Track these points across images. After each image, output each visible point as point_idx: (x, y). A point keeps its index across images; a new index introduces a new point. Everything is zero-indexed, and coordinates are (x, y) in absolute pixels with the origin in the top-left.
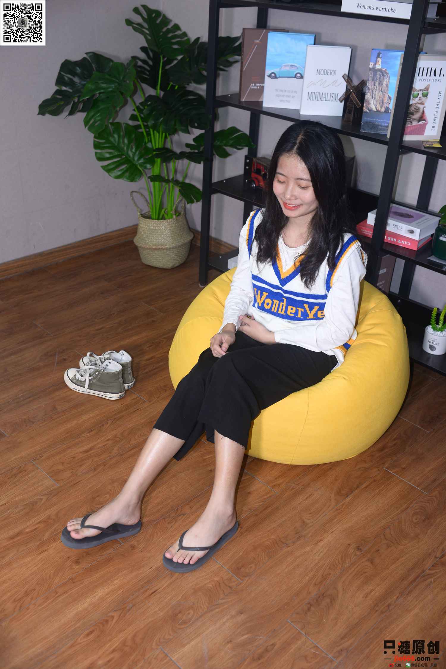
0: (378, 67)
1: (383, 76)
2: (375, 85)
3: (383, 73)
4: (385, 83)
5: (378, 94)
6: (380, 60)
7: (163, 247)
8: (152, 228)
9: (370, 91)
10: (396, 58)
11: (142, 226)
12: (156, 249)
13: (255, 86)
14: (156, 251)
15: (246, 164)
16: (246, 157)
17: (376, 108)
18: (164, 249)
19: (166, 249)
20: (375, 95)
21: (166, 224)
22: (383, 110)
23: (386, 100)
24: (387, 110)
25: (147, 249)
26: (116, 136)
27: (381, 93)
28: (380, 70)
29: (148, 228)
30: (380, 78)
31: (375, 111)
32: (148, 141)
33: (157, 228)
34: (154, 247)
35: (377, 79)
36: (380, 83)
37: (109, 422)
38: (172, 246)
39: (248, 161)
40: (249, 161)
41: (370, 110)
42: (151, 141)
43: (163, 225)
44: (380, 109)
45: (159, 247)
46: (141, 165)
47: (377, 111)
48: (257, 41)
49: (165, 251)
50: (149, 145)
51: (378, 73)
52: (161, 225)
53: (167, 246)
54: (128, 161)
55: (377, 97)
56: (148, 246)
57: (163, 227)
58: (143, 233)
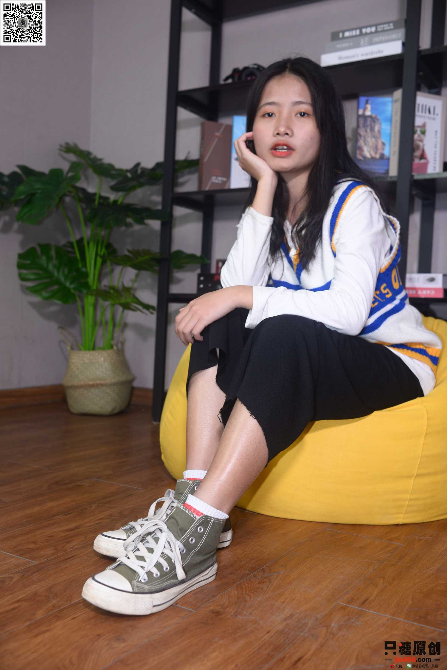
0: (368, 113)
1: (374, 122)
2: (366, 131)
3: (374, 119)
4: (376, 128)
5: (371, 141)
6: (369, 107)
7: (102, 382)
8: (87, 361)
9: (363, 138)
10: (385, 104)
11: (73, 361)
12: (93, 386)
13: (216, 179)
14: (93, 390)
15: (199, 282)
16: (199, 276)
17: (370, 154)
18: (102, 385)
19: (106, 385)
20: (368, 142)
21: (106, 355)
22: (378, 156)
23: (380, 145)
24: (382, 156)
25: (81, 387)
26: (44, 258)
27: (373, 140)
28: (370, 117)
29: (82, 362)
30: (371, 125)
31: (369, 159)
32: (82, 267)
33: (94, 361)
34: (91, 383)
35: (367, 126)
36: (372, 129)
37: (94, 506)
38: (113, 381)
39: (202, 278)
40: (204, 279)
41: (365, 157)
42: (85, 265)
43: (101, 357)
44: (374, 155)
45: (98, 382)
46: (75, 289)
47: (373, 158)
48: (218, 134)
49: (104, 388)
50: (84, 270)
51: (369, 120)
52: (100, 356)
53: (108, 381)
54: (58, 282)
55: (371, 144)
56: (82, 383)
57: (102, 359)
58: (75, 369)
